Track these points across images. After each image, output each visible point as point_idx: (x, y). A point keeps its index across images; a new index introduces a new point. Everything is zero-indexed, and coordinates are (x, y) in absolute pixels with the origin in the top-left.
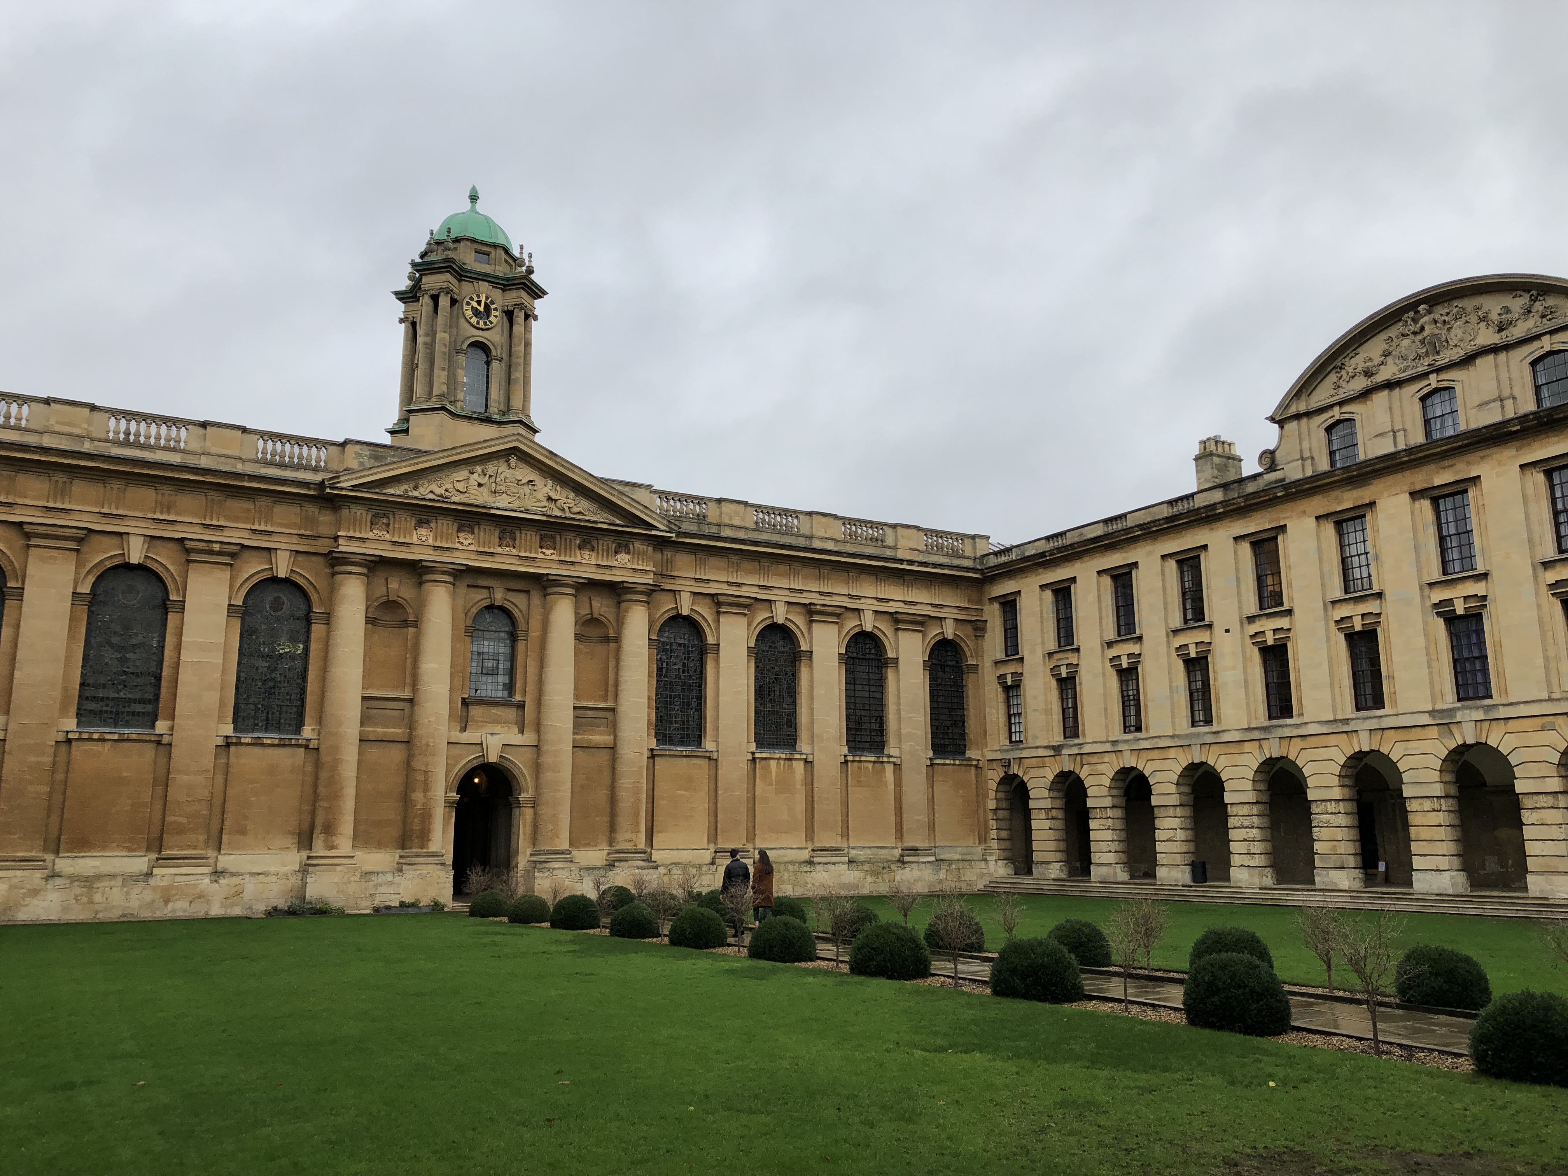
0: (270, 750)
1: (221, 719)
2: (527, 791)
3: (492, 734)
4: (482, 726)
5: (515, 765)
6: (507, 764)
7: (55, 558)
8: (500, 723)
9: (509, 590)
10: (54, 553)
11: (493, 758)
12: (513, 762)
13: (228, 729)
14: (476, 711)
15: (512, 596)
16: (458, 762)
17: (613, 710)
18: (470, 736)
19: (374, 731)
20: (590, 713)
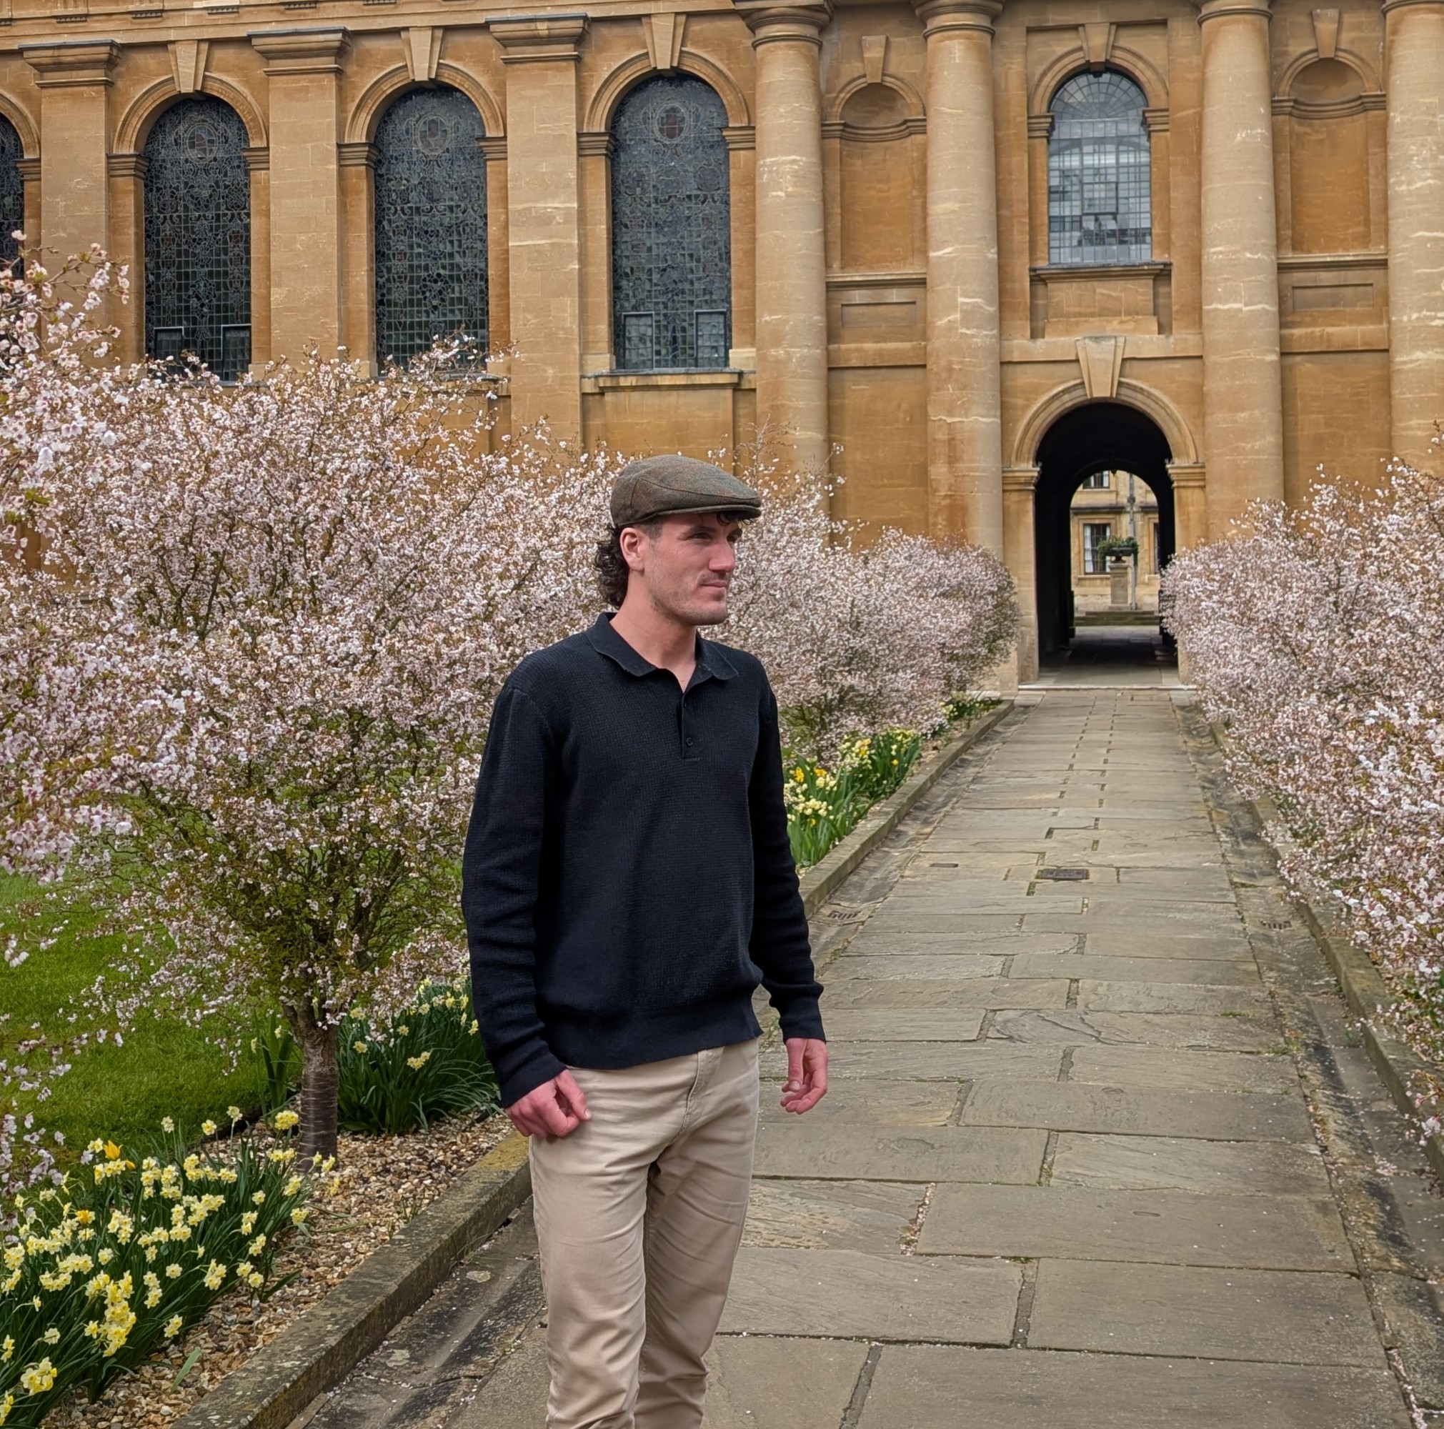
0: (672, 398)
1: (586, 346)
2: (1188, 455)
3: (1097, 339)
4: (1077, 323)
5: (1156, 401)
6: (1139, 401)
7: (306, 89)
8: (1117, 313)
9: (1120, 25)
10: (303, 81)
11: (1101, 389)
12: (1149, 395)
13: (602, 362)
14: (1064, 294)
15: (1130, 40)
16: (1029, 401)
17: (1383, 264)
18: (1054, 343)
19: (857, 350)
20: (1326, 277)
